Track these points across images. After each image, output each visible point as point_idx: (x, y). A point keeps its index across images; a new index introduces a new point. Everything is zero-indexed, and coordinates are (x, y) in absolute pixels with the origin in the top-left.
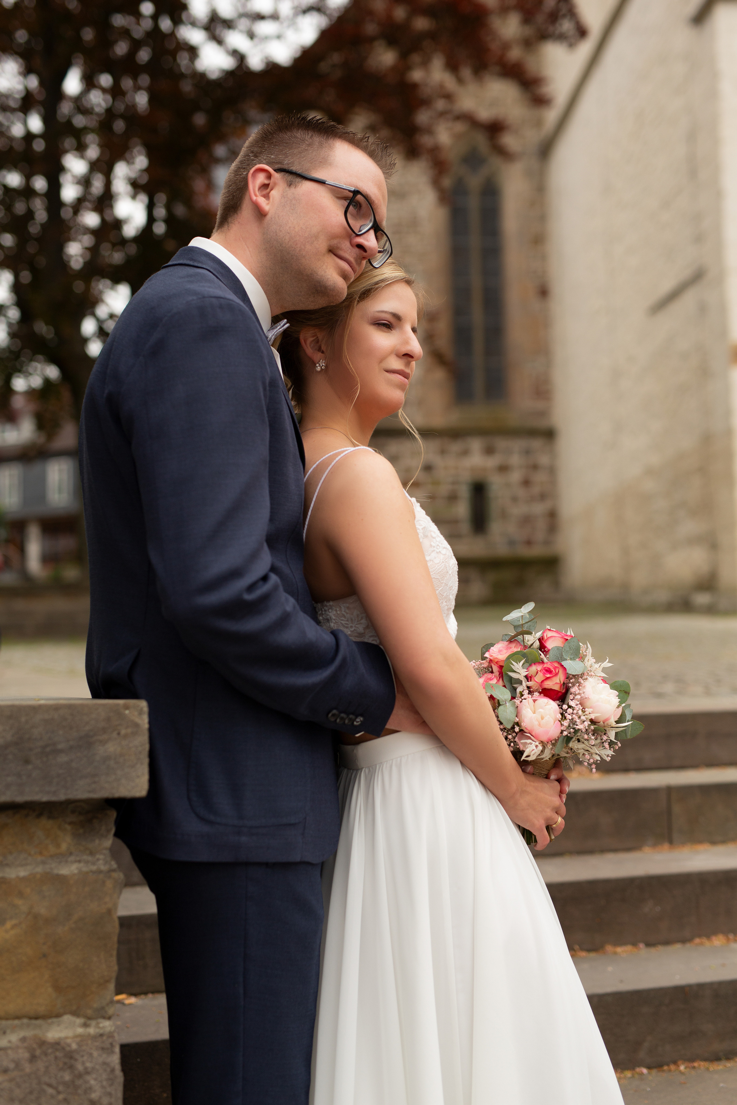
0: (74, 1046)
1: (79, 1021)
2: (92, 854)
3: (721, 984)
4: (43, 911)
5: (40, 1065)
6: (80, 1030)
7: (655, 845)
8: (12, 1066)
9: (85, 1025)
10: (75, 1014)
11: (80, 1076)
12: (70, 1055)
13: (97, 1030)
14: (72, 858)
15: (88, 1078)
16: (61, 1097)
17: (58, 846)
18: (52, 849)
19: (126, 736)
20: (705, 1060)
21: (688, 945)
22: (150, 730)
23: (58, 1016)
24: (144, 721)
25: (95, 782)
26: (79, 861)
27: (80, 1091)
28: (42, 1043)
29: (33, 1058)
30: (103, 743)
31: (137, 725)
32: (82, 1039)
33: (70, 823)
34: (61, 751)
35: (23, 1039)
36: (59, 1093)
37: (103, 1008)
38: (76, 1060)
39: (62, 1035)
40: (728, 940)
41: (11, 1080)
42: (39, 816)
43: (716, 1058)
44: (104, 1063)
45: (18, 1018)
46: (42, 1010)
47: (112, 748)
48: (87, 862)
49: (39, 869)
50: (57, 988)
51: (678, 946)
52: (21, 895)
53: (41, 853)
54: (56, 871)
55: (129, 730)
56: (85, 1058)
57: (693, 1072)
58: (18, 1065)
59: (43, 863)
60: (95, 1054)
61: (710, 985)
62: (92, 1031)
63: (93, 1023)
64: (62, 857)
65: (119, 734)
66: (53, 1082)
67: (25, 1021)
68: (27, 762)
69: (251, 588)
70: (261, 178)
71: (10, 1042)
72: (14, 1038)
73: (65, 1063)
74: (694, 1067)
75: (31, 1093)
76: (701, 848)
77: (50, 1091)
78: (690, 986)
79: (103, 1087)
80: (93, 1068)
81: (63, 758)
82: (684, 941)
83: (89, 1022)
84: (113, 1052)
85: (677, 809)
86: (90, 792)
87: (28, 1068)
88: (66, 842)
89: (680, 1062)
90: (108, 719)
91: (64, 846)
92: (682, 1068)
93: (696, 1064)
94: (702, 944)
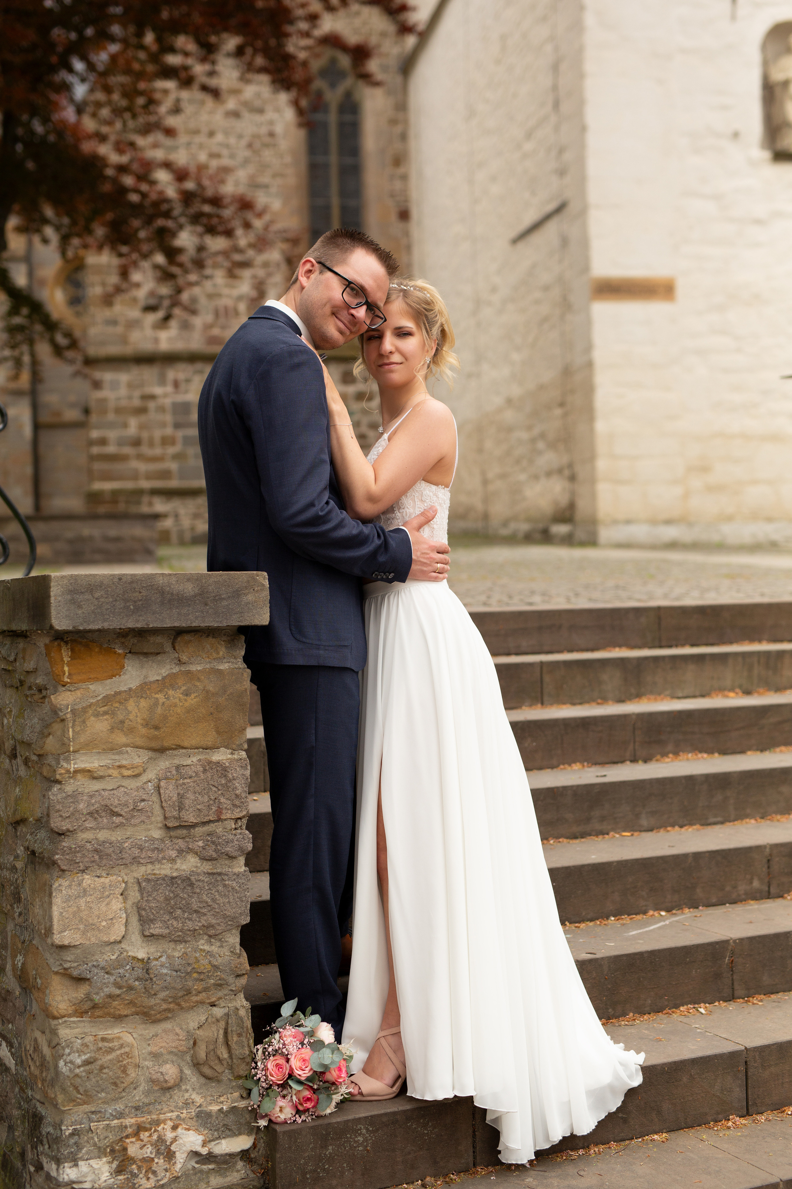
0: (227, 764)
1: (229, 751)
2: (235, 658)
3: (578, 786)
4: (211, 689)
5: (209, 775)
6: (230, 756)
7: (531, 706)
8: (194, 775)
9: (232, 754)
10: (227, 747)
11: (230, 781)
12: (225, 769)
13: (239, 757)
14: (225, 660)
15: (234, 782)
16: (220, 792)
17: (218, 653)
18: (215, 655)
19: (257, 591)
20: (567, 838)
21: (555, 770)
22: (270, 588)
23: (218, 748)
24: (267, 583)
25: (242, 616)
26: (229, 662)
27: (230, 789)
28: (210, 762)
29: (205, 771)
30: (245, 594)
31: (263, 585)
32: (231, 761)
33: (223, 641)
34: (224, 599)
35: (199, 760)
36: (219, 790)
37: (241, 744)
38: (228, 772)
39: (220, 758)
40: (583, 766)
41: (194, 782)
42: (208, 636)
43: (575, 837)
44: (243, 775)
45: (197, 748)
46: (210, 744)
47: (250, 597)
48: (233, 663)
49: (208, 666)
50: (218, 732)
51: (549, 770)
52: (199, 679)
53: (208, 657)
54: (217, 667)
55: (259, 588)
56: (233, 771)
57: (559, 844)
58: (197, 774)
59: (210, 663)
60: (238, 769)
61: (572, 787)
62: (236, 756)
63: (236, 752)
64: (220, 660)
65: (254, 590)
66: (216, 784)
67: (201, 750)
68: (206, 605)
69: (322, 509)
70: (308, 266)
71: (192, 761)
72: (195, 759)
73: (222, 774)
74: (559, 842)
75: (204, 789)
76: (564, 707)
77: (214, 789)
78: (557, 788)
79: (242, 787)
80: (237, 777)
81: (225, 603)
82: (552, 767)
83: (234, 752)
84: (247, 769)
85: (547, 678)
86: (239, 622)
87: (202, 776)
88: (222, 651)
89: (550, 839)
90: (248, 582)
91: (221, 653)
92: (552, 842)
93: (561, 840)
94: (565, 769)
